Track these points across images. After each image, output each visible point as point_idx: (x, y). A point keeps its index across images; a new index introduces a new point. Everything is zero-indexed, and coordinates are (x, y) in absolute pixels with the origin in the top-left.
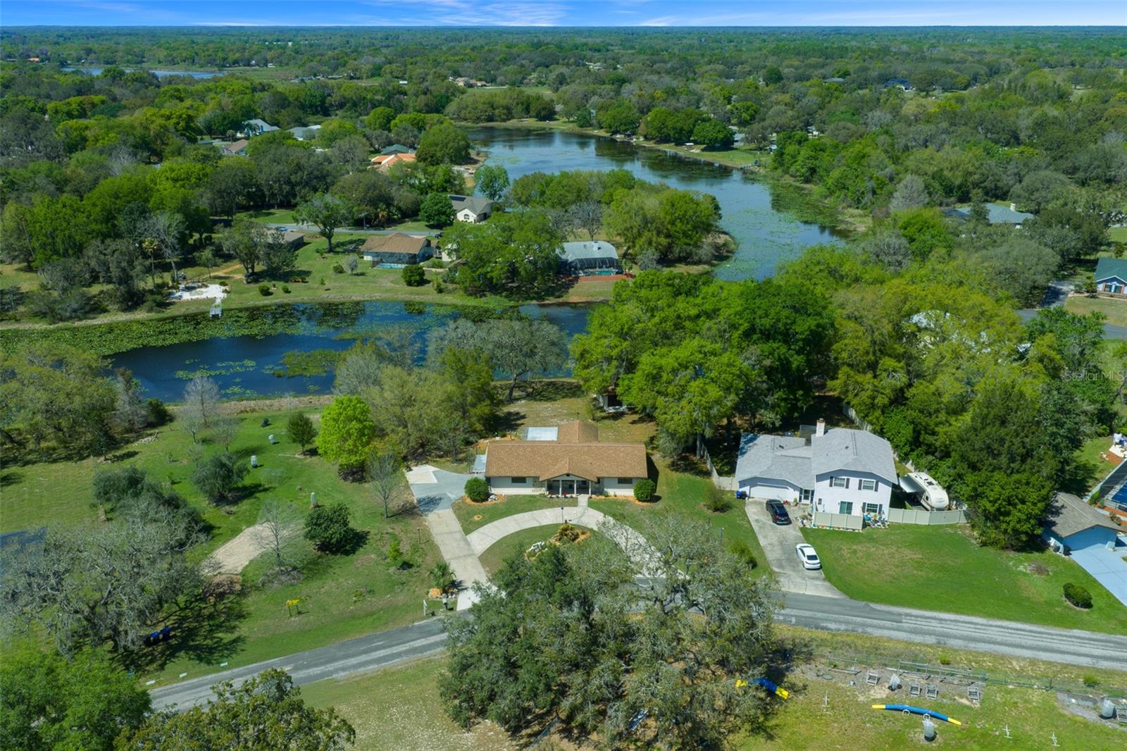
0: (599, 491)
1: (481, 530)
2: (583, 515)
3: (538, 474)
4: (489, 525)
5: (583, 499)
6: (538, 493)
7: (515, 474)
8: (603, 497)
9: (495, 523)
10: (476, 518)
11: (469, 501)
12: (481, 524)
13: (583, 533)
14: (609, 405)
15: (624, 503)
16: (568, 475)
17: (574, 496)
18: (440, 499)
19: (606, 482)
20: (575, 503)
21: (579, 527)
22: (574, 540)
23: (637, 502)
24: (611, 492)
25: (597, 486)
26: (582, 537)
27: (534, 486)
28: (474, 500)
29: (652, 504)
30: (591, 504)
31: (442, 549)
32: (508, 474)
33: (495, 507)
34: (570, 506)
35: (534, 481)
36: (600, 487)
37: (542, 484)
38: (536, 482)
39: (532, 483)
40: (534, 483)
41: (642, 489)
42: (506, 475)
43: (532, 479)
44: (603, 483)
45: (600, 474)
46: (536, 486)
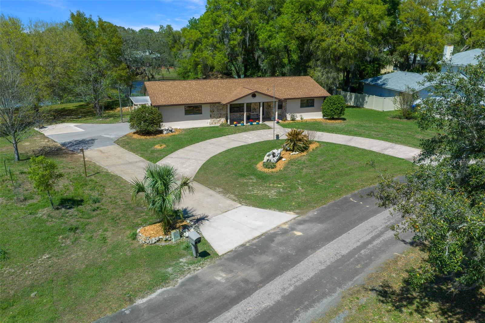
0: (282, 118)
3: (216, 100)
5: (271, 124)
6: (217, 125)
10: (158, 148)
16: (254, 95)
17: (262, 123)
18: (94, 140)
19: (289, 105)
20: (268, 127)
23: (327, 122)
25: (280, 111)
26: (312, 146)
32: (182, 102)
33: (175, 138)
34: (264, 129)
35: (212, 110)
36: (283, 113)
37: (221, 114)
38: (213, 111)
39: (209, 113)
40: (211, 113)
41: (336, 104)
42: (180, 103)
43: (210, 107)
44: (286, 108)
45: (283, 96)
46: (214, 117)
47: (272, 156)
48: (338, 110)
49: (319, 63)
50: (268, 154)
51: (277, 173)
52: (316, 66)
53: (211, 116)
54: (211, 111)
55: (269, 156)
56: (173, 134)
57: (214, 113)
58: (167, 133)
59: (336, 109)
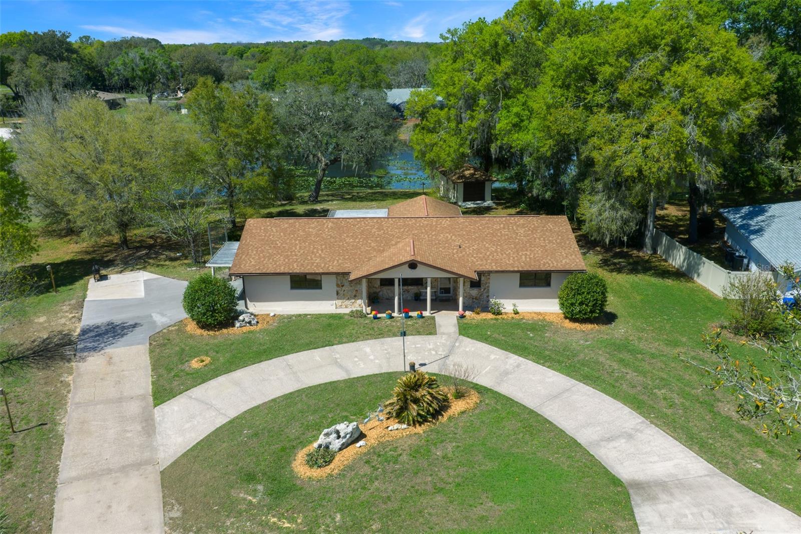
0: (480, 304)
1: (198, 392)
2: (451, 350)
3: (346, 267)
4: (222, 379)
5: (447, 320)
6: (347, 311)
7: (297, 269)
8: (490, 316)
9: (239, 374)
10: (195, 364)
11: (192, 327)
12: (202, 377)
13: (460, 395)
14: (465, 201)
15: (539, 326)
16: (413, 265)
17: (426, 314)
18: (134, 326)
19: (494, 283)
20: (430, 329)
21: (447, 379)
22: (436, 414)
23: (568, 324)
24: (508, 306)
25: (474, 292)
26: (457, 407)
27: (339, 295)
28: (204, 326)
29: (603, 328)
30: (465, 330)
31: (68, 447)
32: (282, 270)
33: (247, 341)
34: (419, 333)
35: (339, 283)
36: (481, 295)
37: (357, 291)
38: (343, 286)
39: (335, 288)
40: (338, 289)
41: (583, 293)
42: (278, 271)
43: (336, 279)
44: (488, 287)
45: (481, 265)
46: (344, 294)
47: (334, 435)
48: (587, 305)
49: (600, 186)
50: (326, 431)
51: (319, 481)
52: (593, 191)
53: (337, 294)
54: (338, 285)
55: (327, 435)
56: (252, 328)
57: (344, 288)
58: (241, 327)
59: (581, 304)
